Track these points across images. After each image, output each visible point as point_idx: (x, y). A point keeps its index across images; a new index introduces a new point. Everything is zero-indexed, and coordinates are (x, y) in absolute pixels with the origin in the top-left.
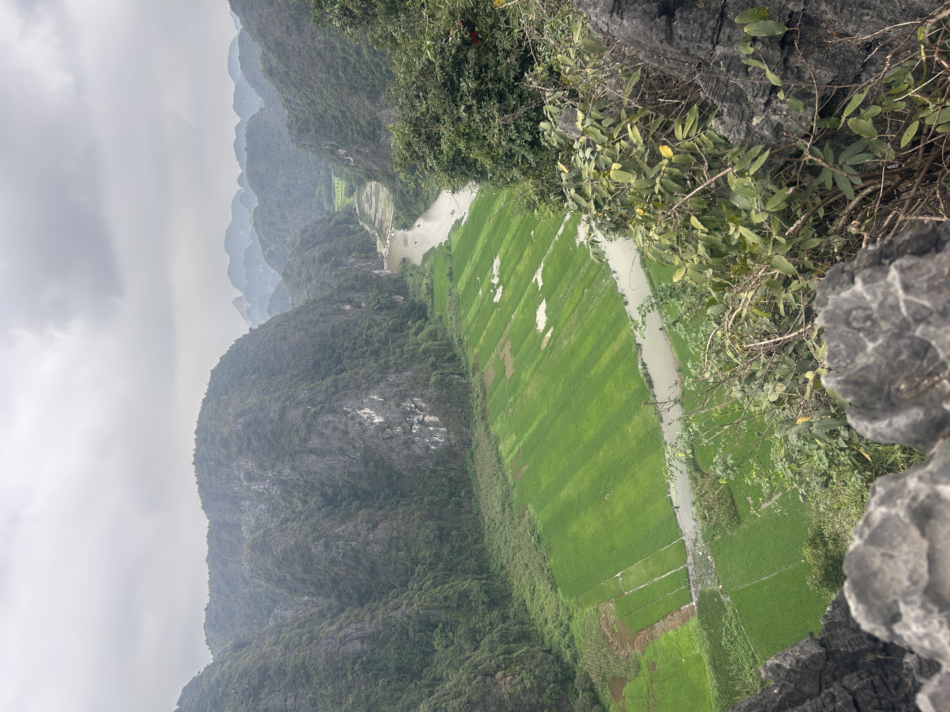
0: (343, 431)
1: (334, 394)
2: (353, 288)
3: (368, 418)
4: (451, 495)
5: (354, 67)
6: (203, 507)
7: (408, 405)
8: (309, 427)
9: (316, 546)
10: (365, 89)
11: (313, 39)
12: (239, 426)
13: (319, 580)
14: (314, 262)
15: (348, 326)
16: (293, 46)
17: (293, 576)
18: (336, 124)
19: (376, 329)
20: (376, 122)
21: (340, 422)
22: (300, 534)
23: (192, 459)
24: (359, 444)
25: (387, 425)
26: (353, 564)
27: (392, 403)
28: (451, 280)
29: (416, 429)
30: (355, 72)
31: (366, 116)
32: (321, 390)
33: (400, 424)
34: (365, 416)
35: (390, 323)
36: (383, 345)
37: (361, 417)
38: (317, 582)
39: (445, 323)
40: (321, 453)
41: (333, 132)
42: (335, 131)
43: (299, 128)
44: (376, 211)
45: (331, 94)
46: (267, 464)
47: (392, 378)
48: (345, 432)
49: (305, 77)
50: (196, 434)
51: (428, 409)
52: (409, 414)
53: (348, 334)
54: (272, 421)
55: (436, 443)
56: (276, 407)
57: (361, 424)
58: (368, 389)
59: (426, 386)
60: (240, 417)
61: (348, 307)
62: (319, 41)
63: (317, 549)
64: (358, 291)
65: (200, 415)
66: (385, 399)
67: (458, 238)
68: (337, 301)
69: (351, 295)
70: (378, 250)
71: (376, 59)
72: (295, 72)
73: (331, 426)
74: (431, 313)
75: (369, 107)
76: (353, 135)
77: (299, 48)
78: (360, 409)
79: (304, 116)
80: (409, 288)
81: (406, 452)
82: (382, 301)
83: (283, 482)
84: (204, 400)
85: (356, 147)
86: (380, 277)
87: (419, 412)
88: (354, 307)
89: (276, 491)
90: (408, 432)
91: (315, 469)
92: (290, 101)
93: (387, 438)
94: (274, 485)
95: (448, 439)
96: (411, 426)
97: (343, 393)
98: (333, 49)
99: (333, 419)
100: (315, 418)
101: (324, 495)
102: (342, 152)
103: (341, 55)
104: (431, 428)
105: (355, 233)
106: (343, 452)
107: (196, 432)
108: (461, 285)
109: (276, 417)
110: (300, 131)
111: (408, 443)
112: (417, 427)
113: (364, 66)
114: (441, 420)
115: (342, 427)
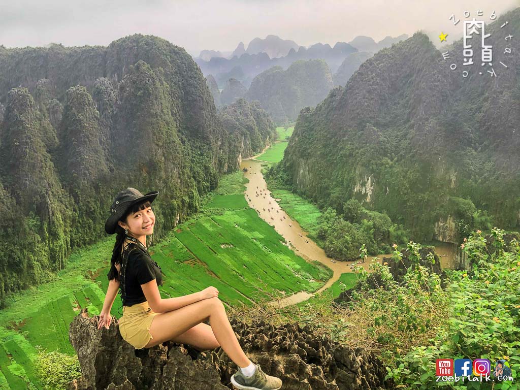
2: (230, 145)
31: (312, 152)
61: (220, 143)
64: (229, 148)
68: (222, 138)
69: (227, 144)
80: (231, 174)
85: (298, 146)
86: (236, 158)
102: (297, 139)
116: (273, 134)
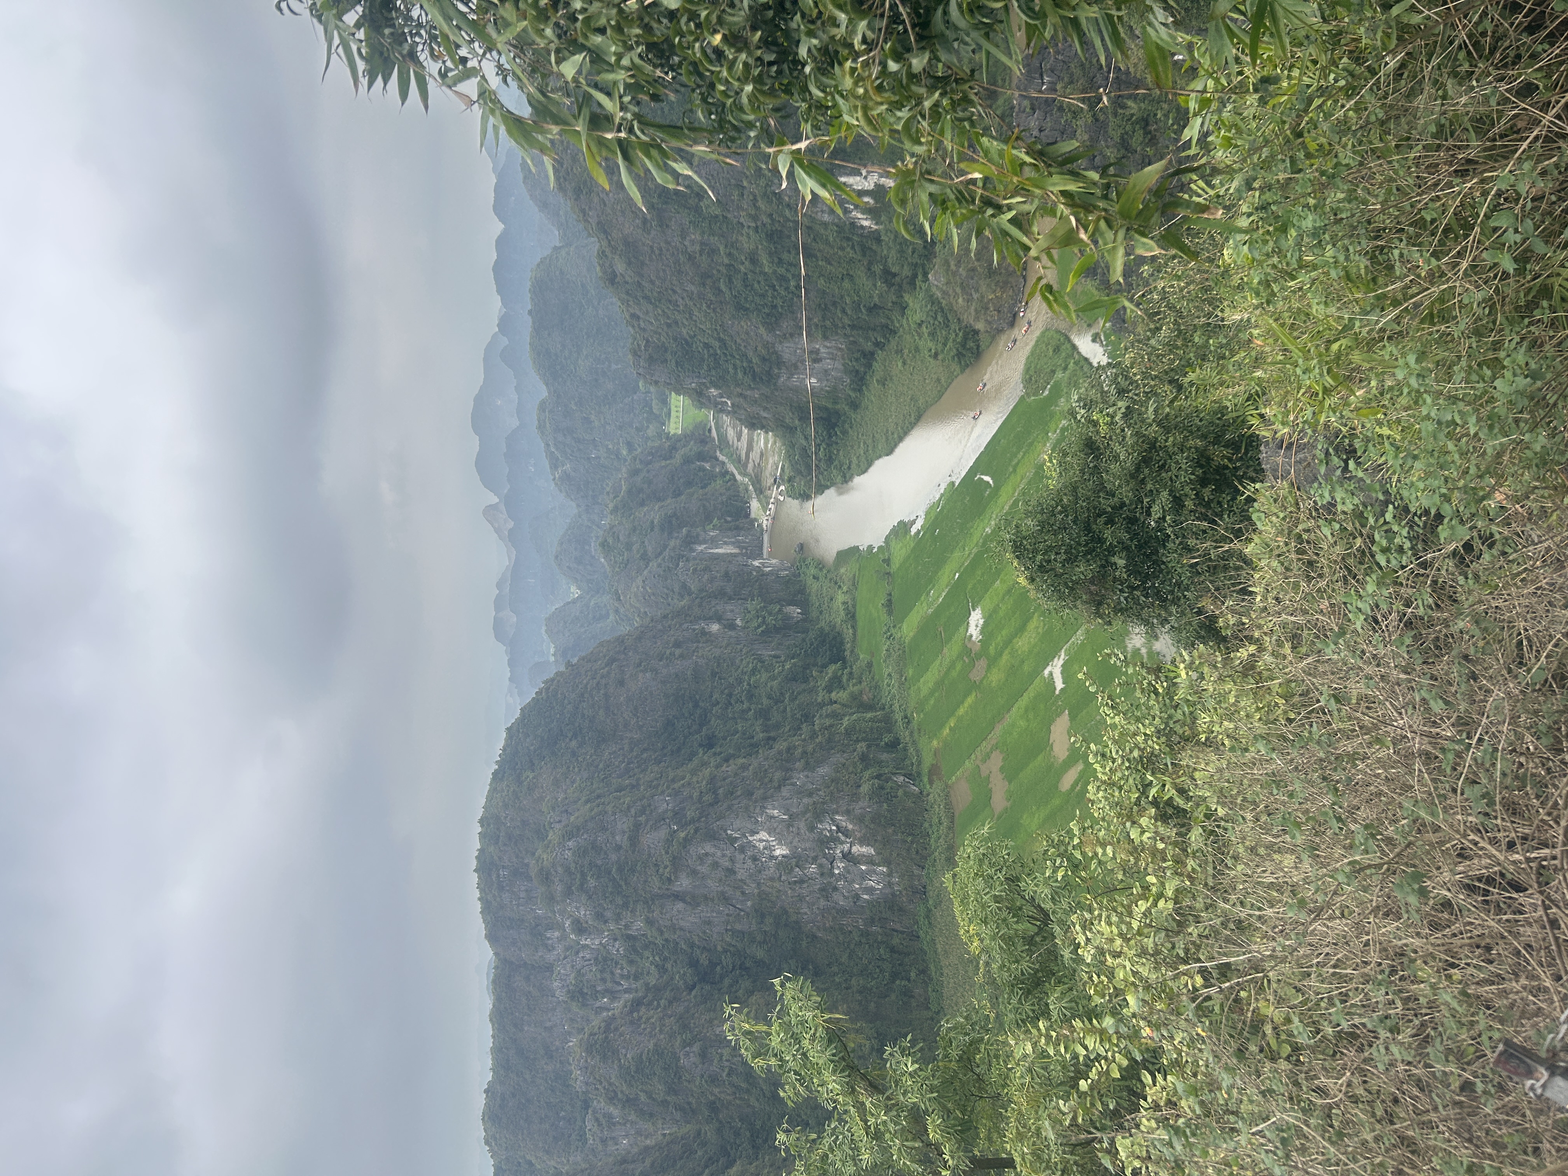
0: (728, 870)
1: (711, 805)
2: (721, 594)
3: (765, 848)
4: (894, 976)
5: (745, 280)
6: (486, 936)
7: (827, 827)
8: (677, 863)
9: (687, 1055)
10: (760, 311)
11: (683, 238)
12: (568, 854)
13: (689, 1103)
14: (652, 530)
15: (719, 665)
16: (652, 247)
17: (650, 1095)
18: (710, 356)
19: (764, 676)
20: (774, 357)
21: (724, 855)
22: (661, 1031)
23: (474, 864)
24: (751, 888)
25: (795, 860)
26: (744, 1085)
27: (802, 825)
28: (890, 613)
29: (840, 867)
30: (746, 286)
31: (759, 348)
32: (691, 797)
33: (815, 859)
34: (761, 846)
35: (787, 666)
36: (776, 704)
37: (754, 846)
38: (687, 1107)
39: (877, 677)
40: (692, 900)
41: (705, 367)
42: (708, 366)
43: (651, 357)
44: (750, 448)
45: (705, 316)
46: (608, 914)
47: (800, 779)
48: (731, 871)
49: (666, 290)
50: (482, 826)
51: (858, 835)
52: (828, 843)
53: (720, 678)
54: (619, 848)
55: (870, 890)
56: (623, 824)
57: (755, 859)
58: (765, 798)
59: (855, 797)
60: (569, 839)
61: (715, 627)
62: (693, 242)
63: (689, 1059)
64: (730, 598)
65: (490, 798)
66: (791, 816)
67: (904, 550)
68: (700, 618)
69: (720, 606)
70: (753, 516)
71: (781, 271)
72: (652, 282)
73: (710, 860)
74: (852, 652)
75: (765, 336)
76: (736, 373)
77: (661, 249)
78: (754, 833)
79: (659, 340)
80: (809, 595)
81: (822, 903)
82: (770, 619)
83: (629, 937)
84: (495, 774)
85: (739, 390)
86: (763, 575)
87: (843, 838)
88: (725, 627)
89: (618, 949)
90: (826, 872)
91: (682, 923)
92: (638, 318)
93: (795, 882)
94: (615, 940)
95: (890, 884)
96: (832, 863)
97: (725, 805)
98: (713, 252)
99: (713, 850)
100: (685, 847)
101: (694, 963)
102: (714, 392)
103: (726, 261)
104: (863, 868)
105: (712, 477)
106: (725, 899)
107: (481, 821)
108: (908, 629)
109: (625, 843)
110: (651, 360)
111: (827, 891)
112: (841, 865)
113: (761, 278)
114: (878, 853)
115: (727, 864)
116: (693, 447)
